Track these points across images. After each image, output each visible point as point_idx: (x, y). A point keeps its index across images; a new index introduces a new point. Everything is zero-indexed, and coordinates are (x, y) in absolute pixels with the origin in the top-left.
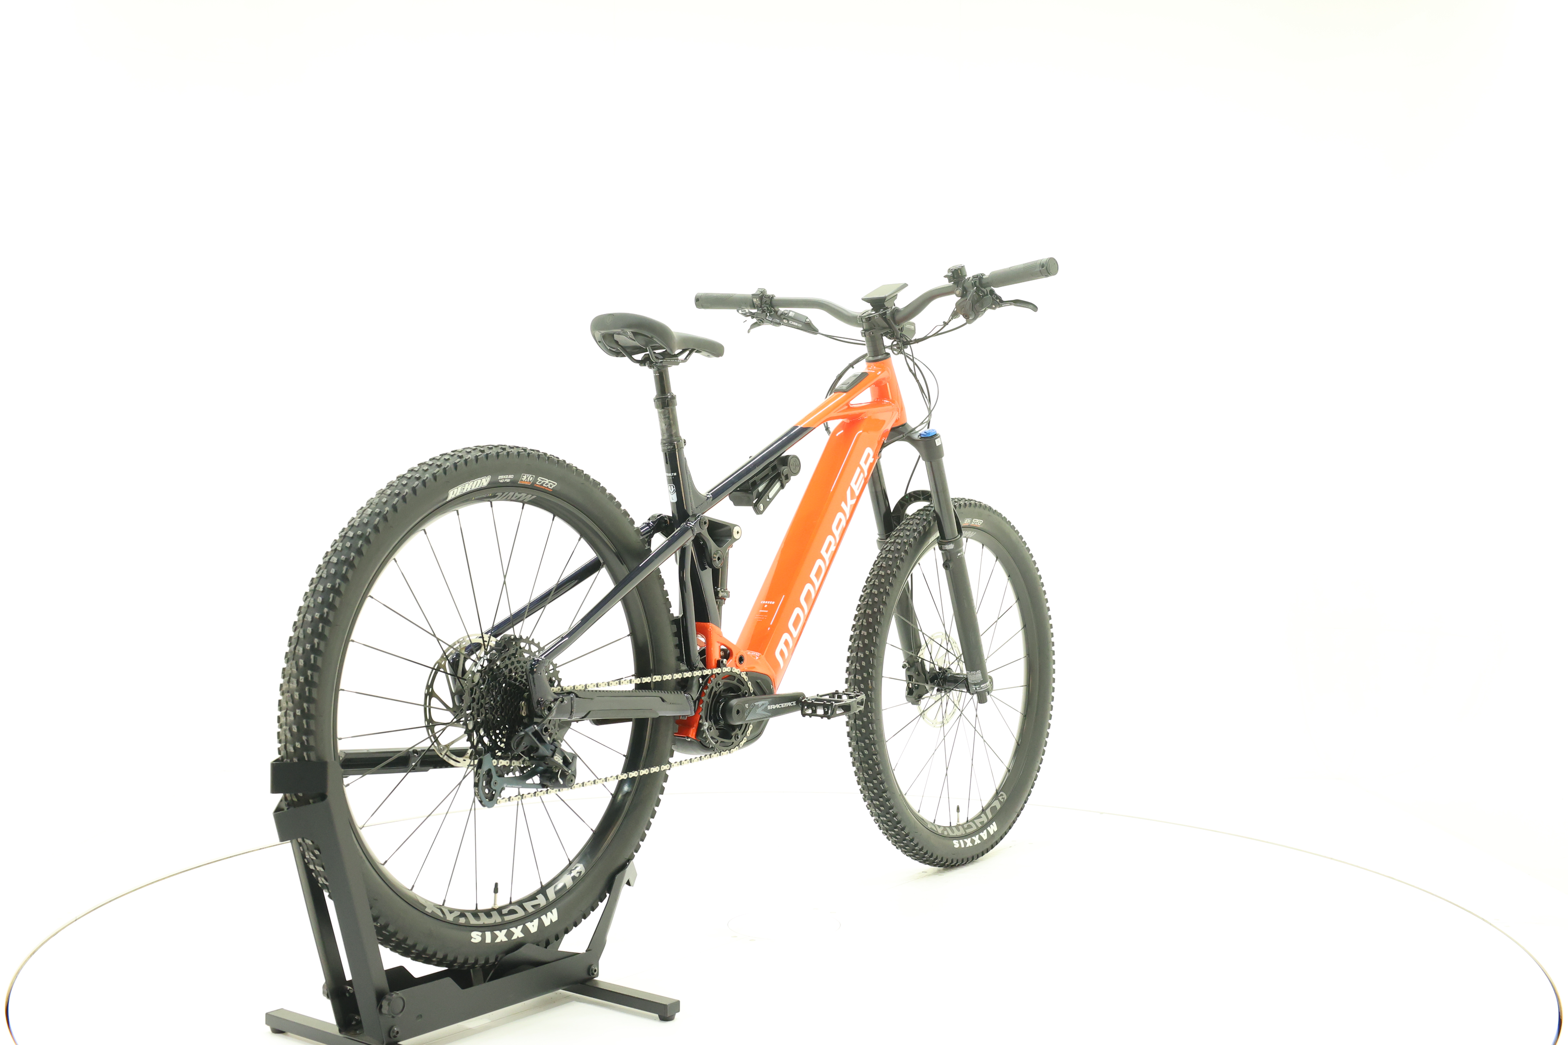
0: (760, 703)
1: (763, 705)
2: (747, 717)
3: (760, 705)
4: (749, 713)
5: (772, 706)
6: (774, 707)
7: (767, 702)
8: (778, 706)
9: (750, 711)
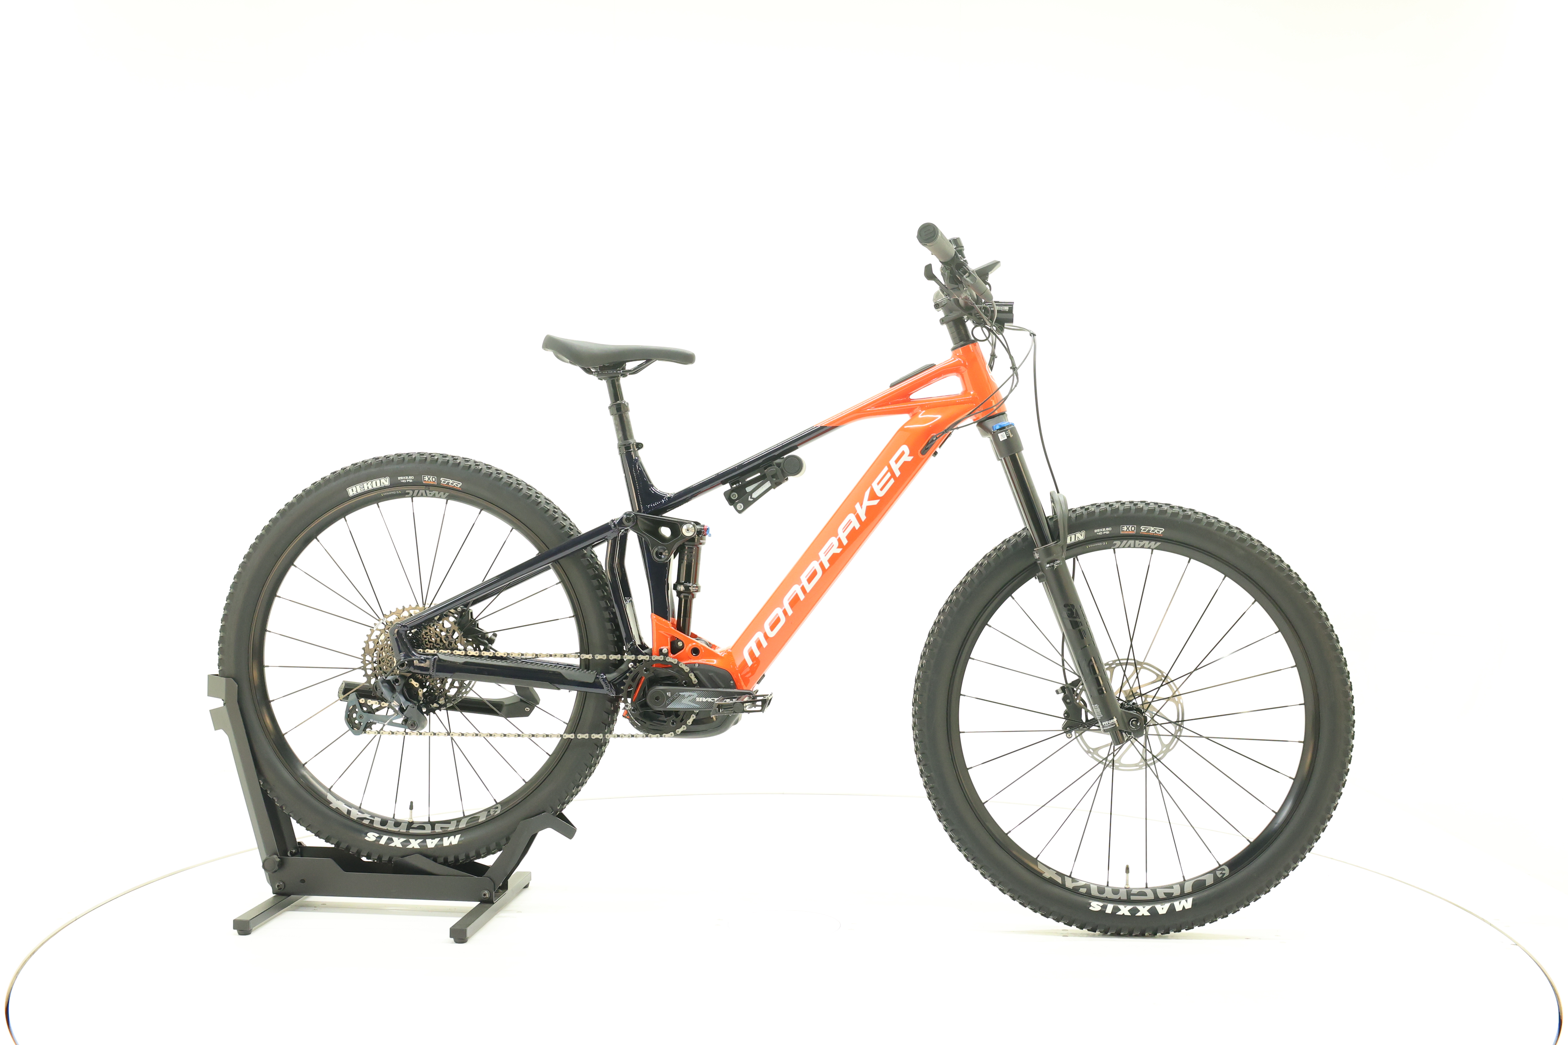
0: (687, 694)
1: (690, 696)
2: (668, 705)
3: (686, 696)
4: (672, 701)
5: (701, 698)
6: (704, 700)
7: (695, 694)
8: (710, 700)
9: (674, 700)
